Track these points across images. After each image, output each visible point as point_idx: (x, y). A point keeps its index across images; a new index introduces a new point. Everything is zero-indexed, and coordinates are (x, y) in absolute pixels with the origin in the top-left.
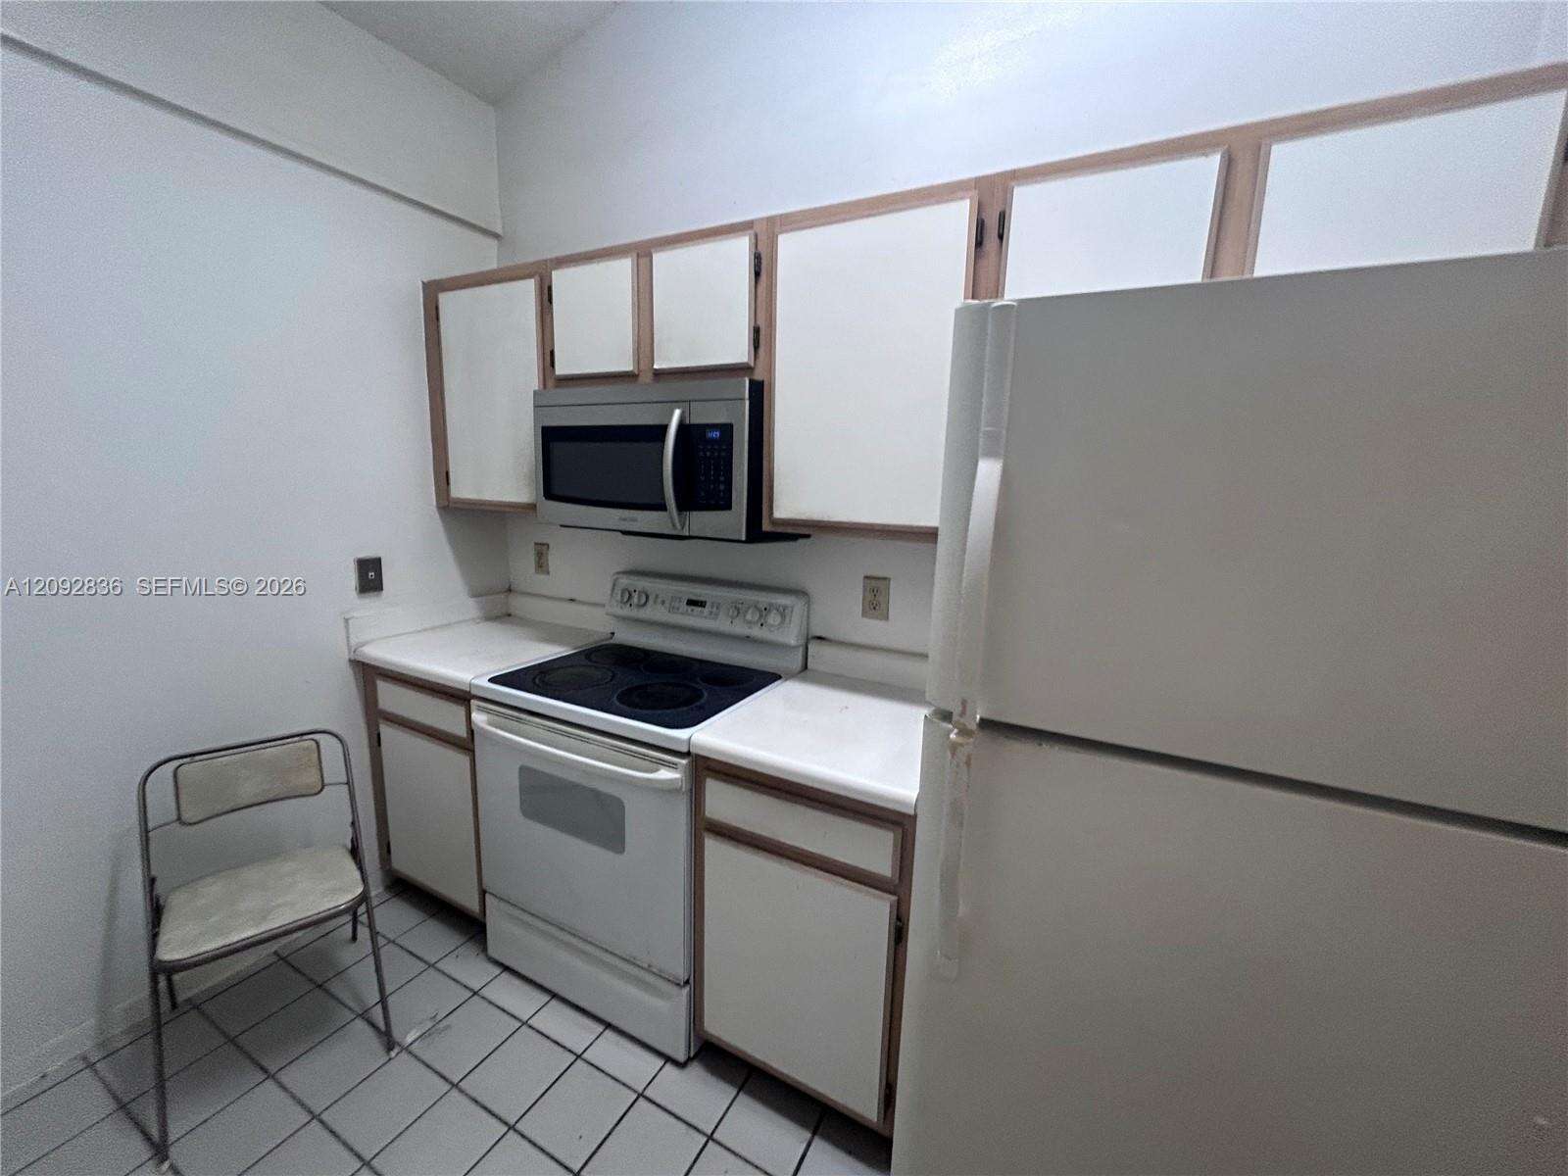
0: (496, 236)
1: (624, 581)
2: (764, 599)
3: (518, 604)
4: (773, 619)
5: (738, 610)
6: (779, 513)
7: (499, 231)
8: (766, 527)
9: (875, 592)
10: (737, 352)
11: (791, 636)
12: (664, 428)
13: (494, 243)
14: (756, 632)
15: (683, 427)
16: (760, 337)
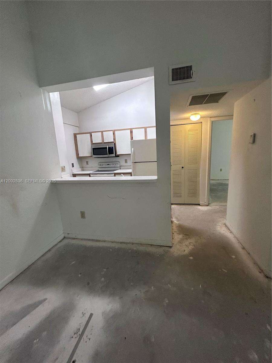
0: (78, 127)
1: (99, 164)
2: (116, 163)
3: (84, 169)
4: (117, 164)
5: (113, 164)
6: (118, 154)
7: (78, 126)
8: (116, 155)
9: (126, 161)
10: (113, 141)
11: (119, 166)
12: (107, 148)
13: (78, 128)
14: (115, 166)
15: (108, 147)
16: (114, 139)
